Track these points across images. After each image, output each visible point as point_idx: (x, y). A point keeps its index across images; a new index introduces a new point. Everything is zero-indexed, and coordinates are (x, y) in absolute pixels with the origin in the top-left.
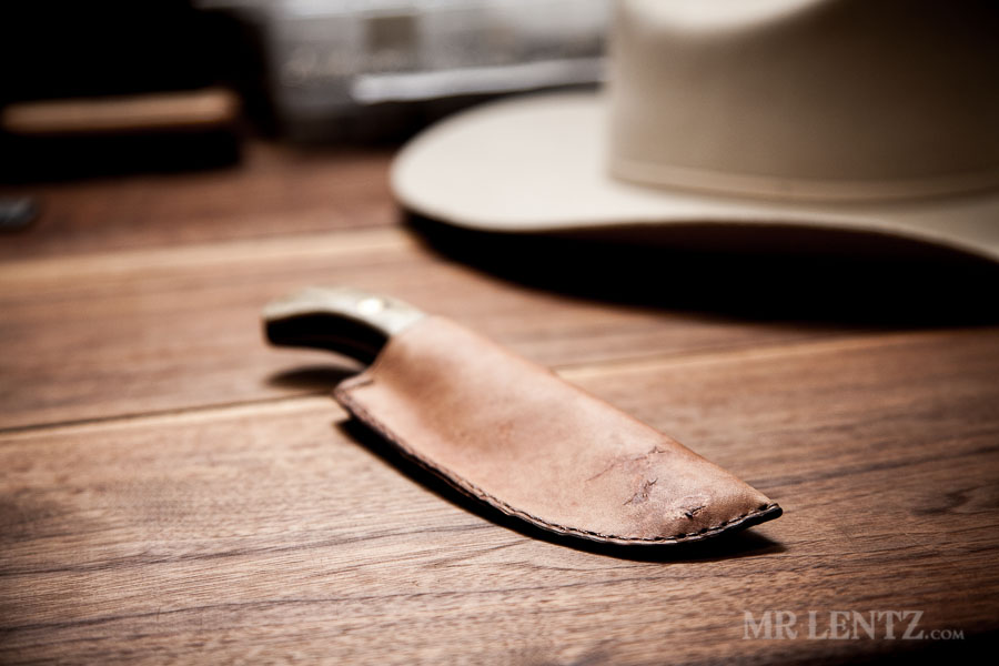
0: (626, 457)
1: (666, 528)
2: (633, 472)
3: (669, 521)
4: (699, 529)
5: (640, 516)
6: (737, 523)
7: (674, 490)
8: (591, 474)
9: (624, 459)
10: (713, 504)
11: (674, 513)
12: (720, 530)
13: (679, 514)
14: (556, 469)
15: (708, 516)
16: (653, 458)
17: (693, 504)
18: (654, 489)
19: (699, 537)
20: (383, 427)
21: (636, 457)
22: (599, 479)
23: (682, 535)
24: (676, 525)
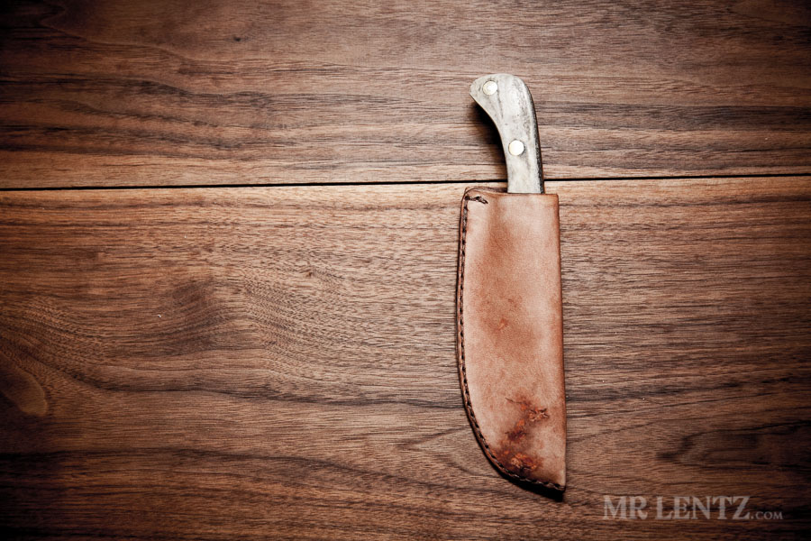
0: (529, 403)
5: (505, 448)
7: (528, 447)
8: (510, 397)
9: (527, 403)
15: (530, 474)
17: (528, 463)
21: (533, 409)
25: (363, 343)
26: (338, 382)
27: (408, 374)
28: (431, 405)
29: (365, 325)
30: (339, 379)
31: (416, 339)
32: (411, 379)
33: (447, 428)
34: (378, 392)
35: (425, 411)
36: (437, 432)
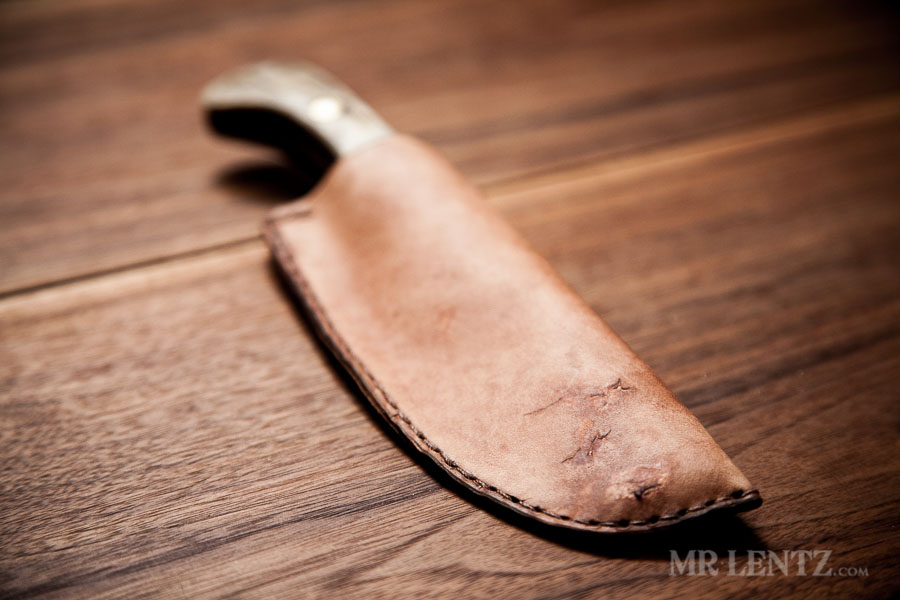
0: (579, 388)
1: (606, 509)
2: (584, 414)
3: (612, 499)
4: (648, 515)
5: (577, 485)
6: (699, 513)
7: (627, 452)
8: (533, 407)
9: (575, 391)
10: (672, 482)
11: (619, 489)
12: (674, 521)
13: (626, 491)
14: (493, 388)
15: (663, 498)
16: (612, 396)
17: (647, 478)
18: (606, 446)
19: (645, 528)
20: (306, 284)
21: (593, 392)
22: (541, 416)
23: (623, 522)
24: (619, 507)
25: (150, 469)
26: (116, 538)
27: (281, 480)
28: (365, 506)
29: (142, 444)
30: (117, 533)
31: (272, 431)
32: (297, 484)
33: (428, 525)
34: (226, 524)
35: (359, 518)
36: (409, 538)
